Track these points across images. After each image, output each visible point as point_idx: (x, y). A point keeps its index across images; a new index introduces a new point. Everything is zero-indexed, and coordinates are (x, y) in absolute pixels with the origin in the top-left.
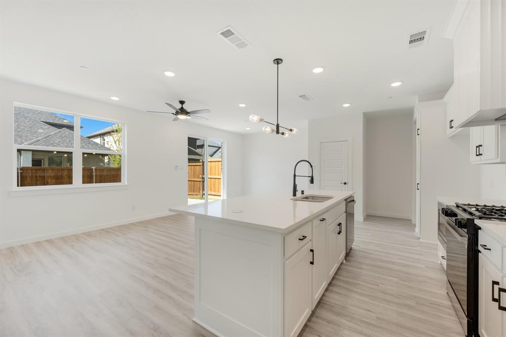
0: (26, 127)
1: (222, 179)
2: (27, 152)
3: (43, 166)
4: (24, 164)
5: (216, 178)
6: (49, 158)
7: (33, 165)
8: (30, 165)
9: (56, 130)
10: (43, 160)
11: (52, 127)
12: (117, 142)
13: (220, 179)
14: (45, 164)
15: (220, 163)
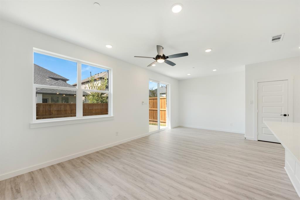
0: (38, 80)
1: (167, 111)
2: (40, 94)
3: (48, 103)
4: (38, 102)
5: (162, 111)
6: (51, 98)
7: (43, 102)
8: (41, 102)
9: (55, 81)
10: (48, 99)
11: (53, 80)
12: (91, 87)
13: (165, 111)
14: (50, 102)
15: (165, 99)
